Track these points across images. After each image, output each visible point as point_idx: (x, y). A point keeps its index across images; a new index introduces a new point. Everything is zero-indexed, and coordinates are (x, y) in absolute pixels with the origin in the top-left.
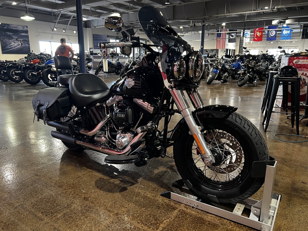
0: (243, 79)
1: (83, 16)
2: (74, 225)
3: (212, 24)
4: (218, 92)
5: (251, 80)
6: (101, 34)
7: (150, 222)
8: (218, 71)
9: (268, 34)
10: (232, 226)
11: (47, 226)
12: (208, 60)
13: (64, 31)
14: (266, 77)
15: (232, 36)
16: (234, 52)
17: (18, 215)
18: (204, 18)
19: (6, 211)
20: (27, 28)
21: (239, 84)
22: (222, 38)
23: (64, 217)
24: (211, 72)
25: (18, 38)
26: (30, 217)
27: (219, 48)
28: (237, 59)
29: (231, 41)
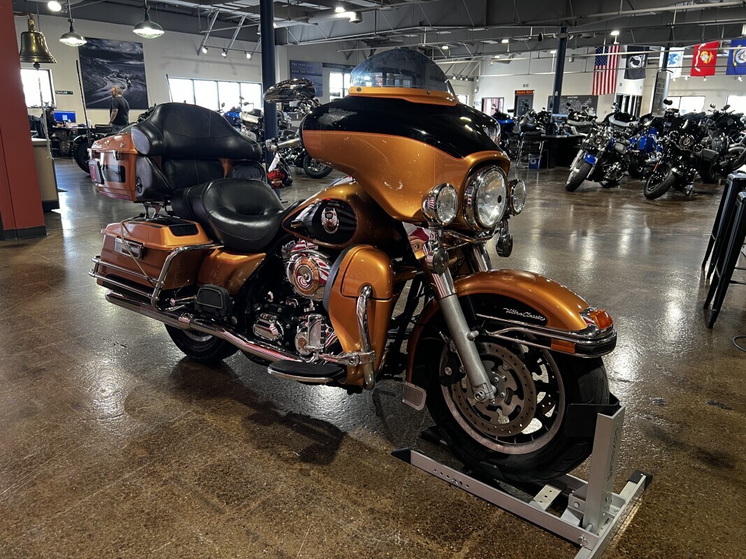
0: (659, 181)
1: (275, 19)
2: (286, 527)
3: (584, 35)
4: (594, 215)
5: (679, 183)
6: (308, 59)
7: (443, 533)
8: (597, 159)
9: (731, 58)
10: (622, 555)
11: (233, 528)
12: (570, 128)
13: (224, 55)
14: (720, 172)
15: (636, 62)
16: (638, 102)
17: (172, 498)
18: (566, 21)
19: (146, 488)
20: (142, 47)
21: (649, 192)
22: (608, 68)
23: (264, 509)
24: (579, 161)
25: (120, 71)
26: (197, 503)
27: (600, 94)
28: (645, 127)
29: (633, 75)
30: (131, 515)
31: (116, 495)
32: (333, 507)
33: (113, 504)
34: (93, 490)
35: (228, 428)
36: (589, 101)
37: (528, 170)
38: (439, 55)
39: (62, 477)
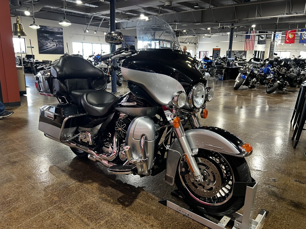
0: (272, 86)
1: (116, 19)
3: (241, 27)
4: (246, 100)
5: (280, 87)
6: (129, 35)
8: (246, 77)
9: (301, 36)
12: (235, 64)
13: (95, 33)
14: (297, 83)
15: (262, 38)
16: (263, 53)
17: (68, 219)
18: (234, 21)
19: (57, 214)
20: (62, 29)
21: (268, 91)
22: (251, 40)
23: (106, 224)
24: (239, 77)
25: (53, 39)
26: (78, 221)
27: (248, 50)
28: (266, 64)
29: (261, 43)
30: (50, 226)
31: (44, 217)
32: (136, 224)
33: (43, 221)
34: (35, 214)
35: (92, 188)
36: (243, 53)
37: (218, 81)
38: (182, 34)
39: (22, 208)
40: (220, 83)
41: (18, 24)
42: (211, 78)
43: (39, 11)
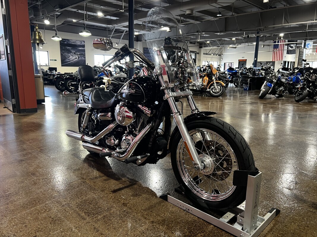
0: (301, 94)
1: (134, 30)
2: (112, 227)
3: (268, 35)
4: (272, 108)
5: (311, 95)
8: (273, 85)
11: (89, 226)
12: (262, 73)
13: (117, 45)
16: (293, 64)
17: (64, 212)
18: (259, 29)
19: (54, 208)
20: (84, 42)
21: (297, 99)
22: (279, 49)
23: (104, 219)
24: (265, 86)
25: (76, 52)
26: (75, 215)
27: (276, 60)
28: (295, 72)
29: (290, 52)
30: (45, 218)
31: (41, 210)
32: (135, 219)
33: (38, 213)
34: (31, 207)
35: (95, 185)
36: (271, 64)
37: (243, 91)
38: (206, 45)
39: (20, 201)
40: (246, 93)
41: (37, 32)
42: (236, 89)
43: (61, 24)
